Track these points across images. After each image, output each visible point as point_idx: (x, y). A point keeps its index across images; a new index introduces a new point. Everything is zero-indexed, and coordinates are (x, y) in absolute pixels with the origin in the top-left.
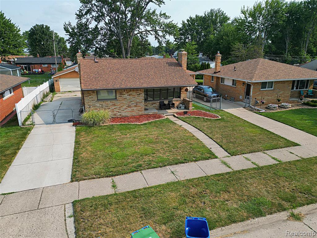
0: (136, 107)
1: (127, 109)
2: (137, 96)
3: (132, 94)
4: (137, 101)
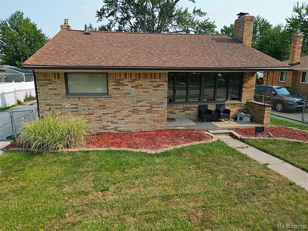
0: (149, 112)
1: (130, 116)
2: (154, 90)
3: (142, 85)
4: (151, 100)
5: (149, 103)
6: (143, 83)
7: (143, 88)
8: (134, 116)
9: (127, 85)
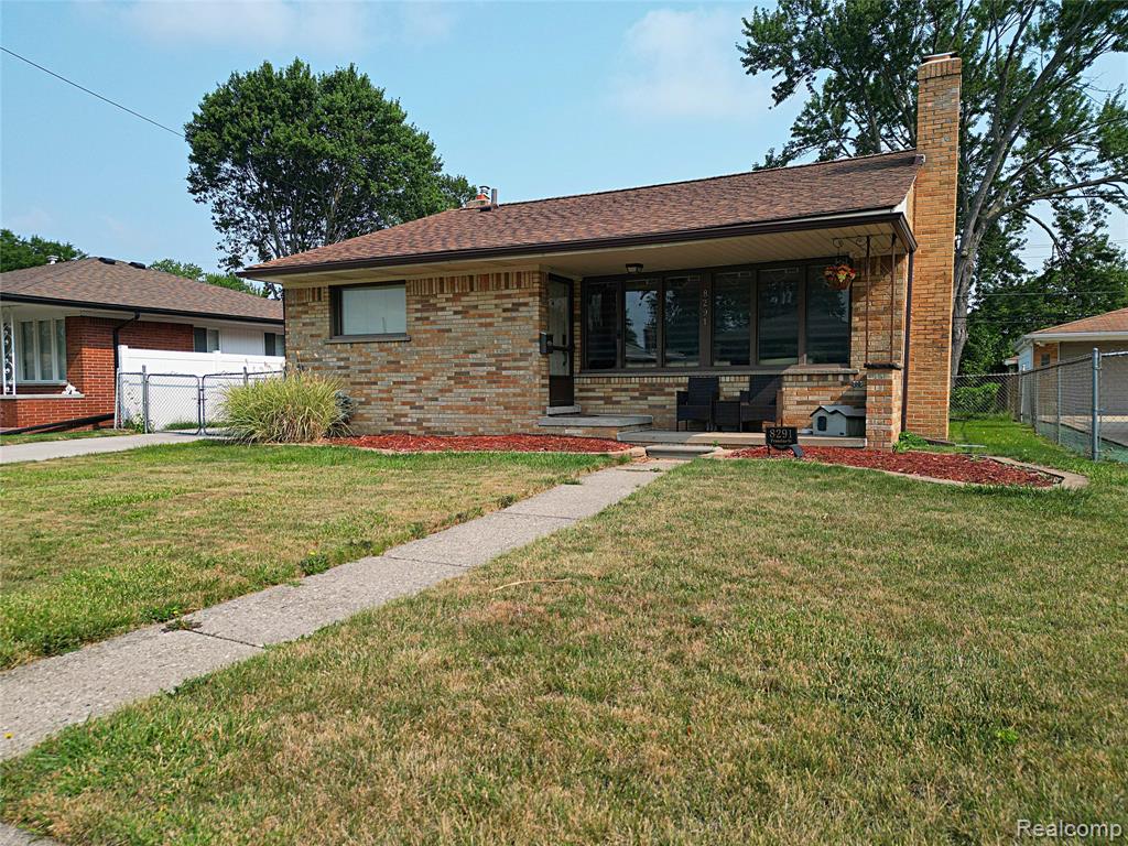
0: (495, 382)
1: (451, 391)
2: (505, 319)
3: (476, 307)
4: (499, 347)
5: (494, 356)
6: (480, 303)
7: (480, 316)
8: (460, 391)
9: (443, 309)
